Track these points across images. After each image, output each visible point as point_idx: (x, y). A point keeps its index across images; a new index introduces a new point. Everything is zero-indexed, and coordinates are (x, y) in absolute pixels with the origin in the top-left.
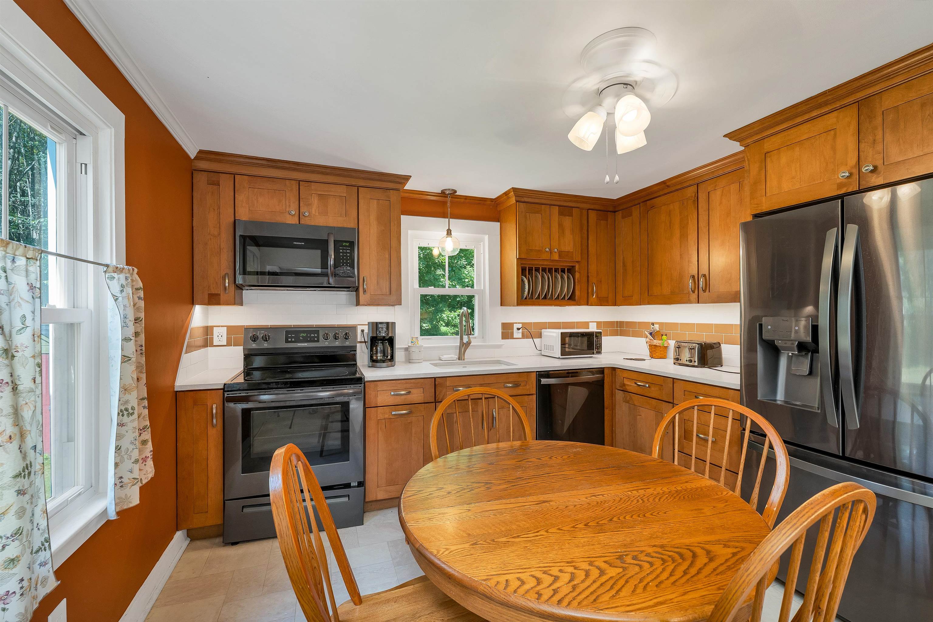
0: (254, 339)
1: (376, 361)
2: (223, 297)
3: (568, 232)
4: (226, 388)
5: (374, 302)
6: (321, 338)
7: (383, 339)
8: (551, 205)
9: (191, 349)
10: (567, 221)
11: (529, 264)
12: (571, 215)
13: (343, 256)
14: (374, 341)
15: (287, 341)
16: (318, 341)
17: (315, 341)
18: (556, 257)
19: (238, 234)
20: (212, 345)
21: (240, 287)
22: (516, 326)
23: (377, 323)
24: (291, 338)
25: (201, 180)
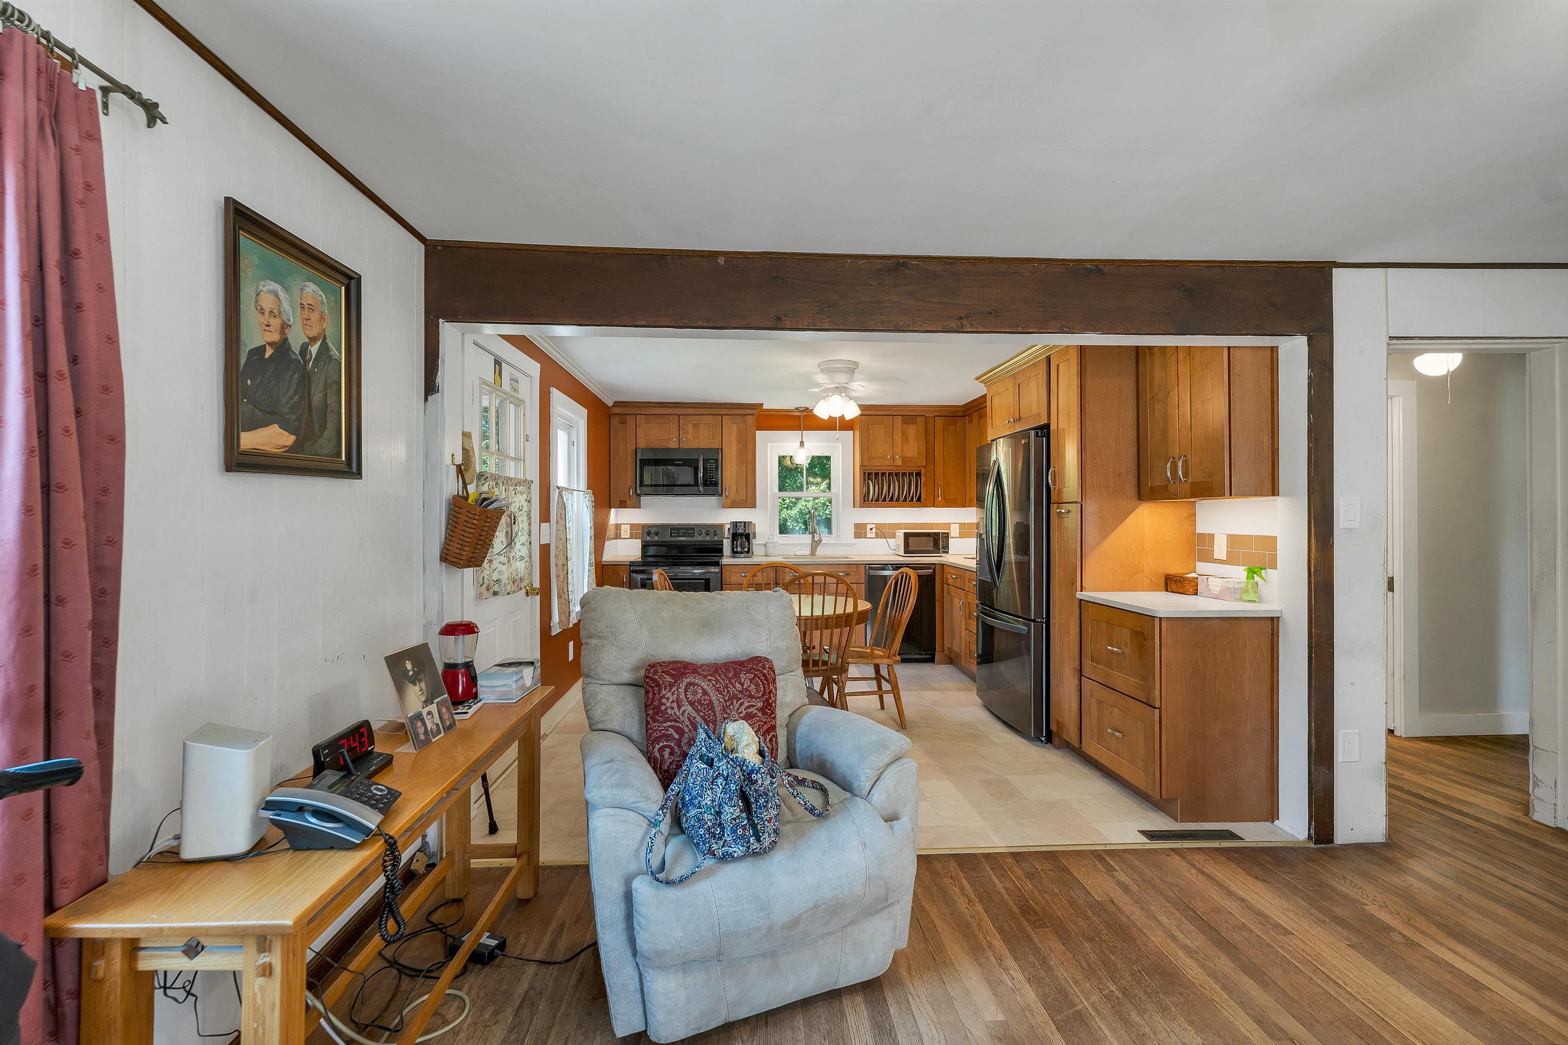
0: (649, 534)
1: (737, 552)
2: (629, 503)
3: (912, 440)
4: (632, 564)
5: (735, 505)
6: (696, 533)
7: (742, 535)
8: (893, 416)
9: (609, 539)
10: (911, 430)
11: (875, 470)
12: (915, 423)
13: (710, 471)
14: (735, 536)
15: (671, 536)
16: (694, 536)
17: (691, 536)
18: (899, 463)
19: (639, 457)
20: (620, 538)
21: (639, 495)
22: (869, 527)
23: (736, 522)
24: (674, 533)
25: (615, 421)
